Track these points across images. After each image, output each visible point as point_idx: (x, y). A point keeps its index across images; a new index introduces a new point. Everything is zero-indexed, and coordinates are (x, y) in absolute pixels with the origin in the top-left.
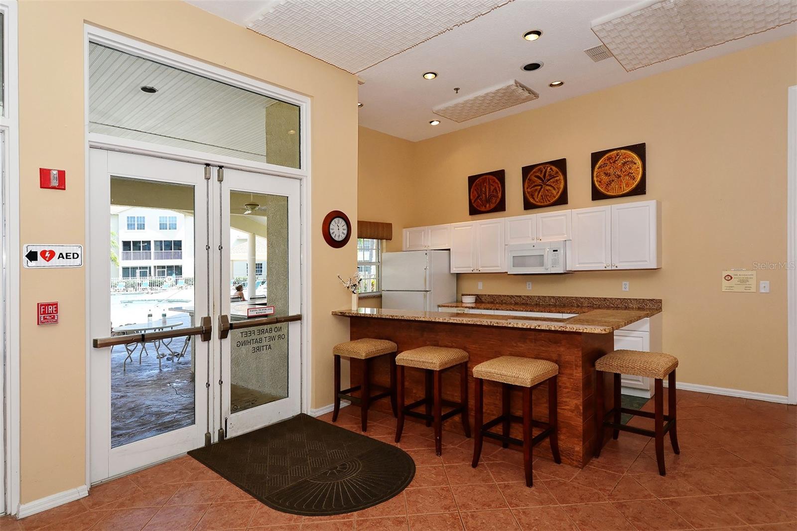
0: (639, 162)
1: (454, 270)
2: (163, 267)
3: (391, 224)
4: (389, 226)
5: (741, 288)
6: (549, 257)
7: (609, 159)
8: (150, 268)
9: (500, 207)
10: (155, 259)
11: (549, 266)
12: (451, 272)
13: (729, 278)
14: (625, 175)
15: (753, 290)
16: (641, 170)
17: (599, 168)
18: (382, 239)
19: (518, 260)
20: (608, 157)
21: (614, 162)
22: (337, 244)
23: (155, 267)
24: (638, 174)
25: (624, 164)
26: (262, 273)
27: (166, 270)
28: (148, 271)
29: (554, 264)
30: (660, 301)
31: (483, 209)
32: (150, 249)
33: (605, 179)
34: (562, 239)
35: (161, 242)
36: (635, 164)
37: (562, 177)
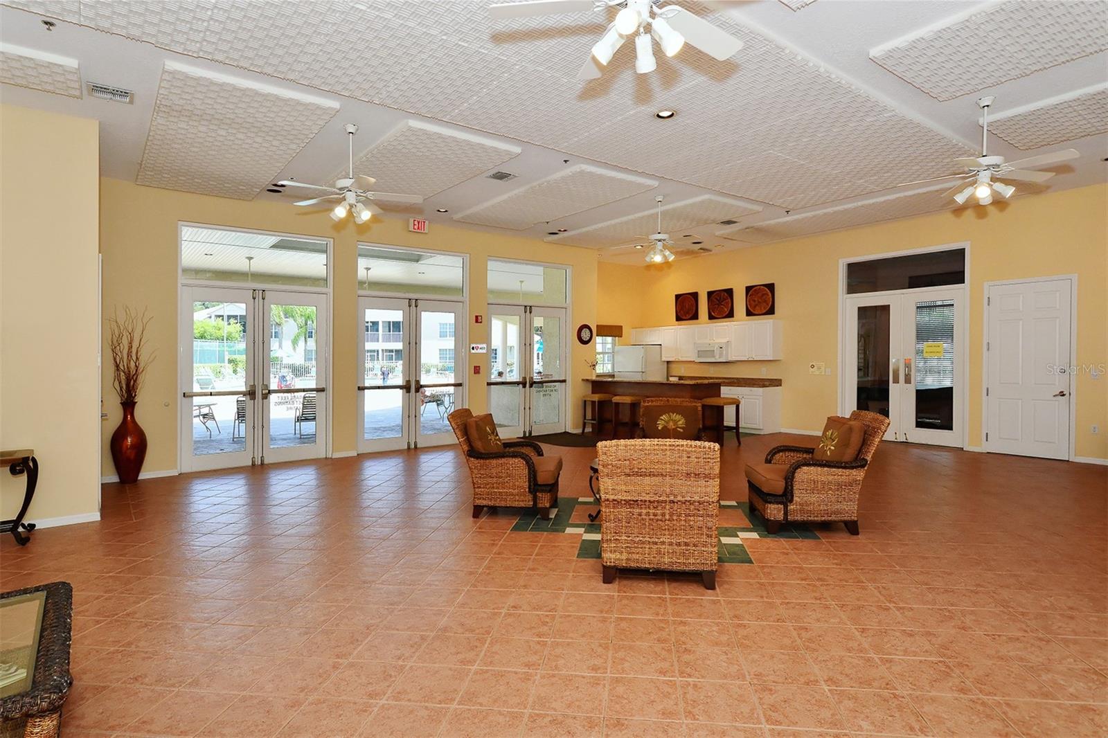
1: (664, 359)
2: (392, 351)
3: (622, 327)
4: (621, 327)
5: (817, 373)
6: (717, 352)
8: (378, 351)
9: (695, 317)
10: (383, 341)
11: (717, 357)
12: (663, 360)
15: (823, 373)
18: (615, 337)
19: (700, 353)
22: (585, 343)
23: (383, 350)
26: (497, 360)
27: (394, 354)
28: (376, 354)
29: (721, 355)
30: (781, 380)
31: (684, 318)
32: (377, 330)
33: (753, 303)
34: (725, 340)
35: (389, 322)
37: (730, 300)
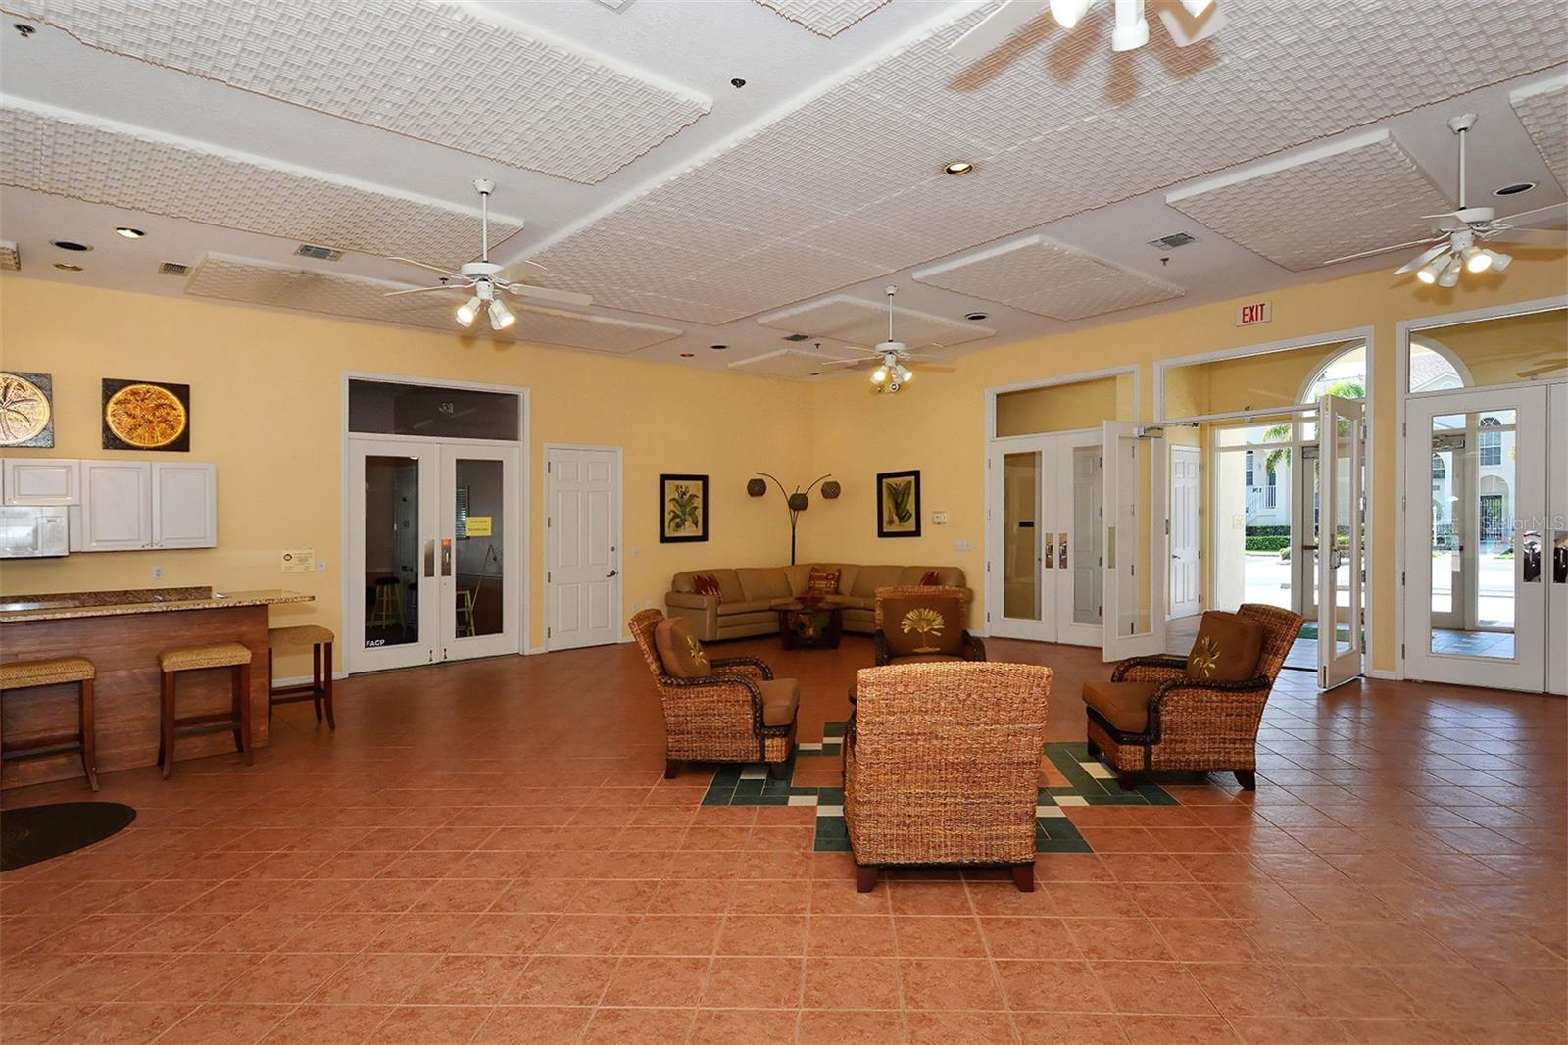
0: (181, 408)
7: (134, 393)
13: (288, 557)
14: (159, 422)
16: (183, 419)
17: (116, 404)
20: (132, 390)
21: (143, 400)
24: (179, 423)
25: (158, 406)
36: (175, 409)
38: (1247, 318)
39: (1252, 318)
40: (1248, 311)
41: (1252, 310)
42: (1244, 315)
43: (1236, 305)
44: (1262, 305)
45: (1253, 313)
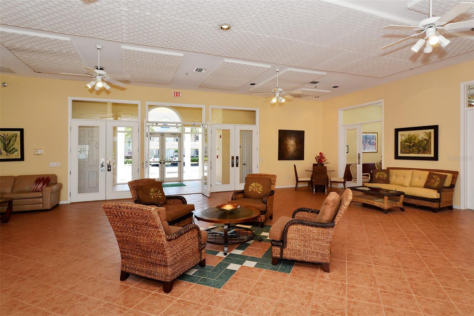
38: (175, 95)
39: (177, 95)
40: (175, 93)
41: (177, 93)
42: (175, 94)
43: (172, 91)
44: (179, 93)
45: (177, 94)
